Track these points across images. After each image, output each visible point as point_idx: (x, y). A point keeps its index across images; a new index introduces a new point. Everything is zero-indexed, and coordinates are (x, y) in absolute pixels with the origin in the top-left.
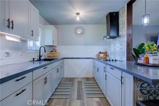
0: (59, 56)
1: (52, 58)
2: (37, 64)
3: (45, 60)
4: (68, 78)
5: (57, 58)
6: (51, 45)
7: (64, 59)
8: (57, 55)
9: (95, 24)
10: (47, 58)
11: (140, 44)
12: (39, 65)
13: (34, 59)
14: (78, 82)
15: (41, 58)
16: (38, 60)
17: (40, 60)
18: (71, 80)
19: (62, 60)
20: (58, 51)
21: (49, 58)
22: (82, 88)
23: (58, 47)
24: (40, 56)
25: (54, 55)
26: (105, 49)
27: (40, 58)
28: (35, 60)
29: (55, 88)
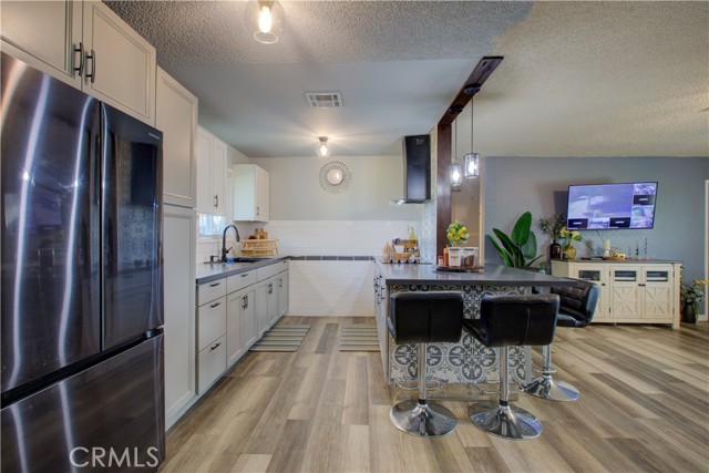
0: (275, 252)
1: (255, 255)
2: (218, 270)
3: (237, 260)
4: (300, 317)
5: (268, 255)
6: (252, 219)
7: (289, 260)
8: (269, 248)
9: (382, 154)
10: (241, 256)
11: (521, 215)
12: (220, 271)
13: (212, 258)
14: (329, 325)
15: (228, 256)
16: (219, 262)
17: (224, 260)
18: (310, 321)
19: (281, 263)
20: (270, 238)
21: (246, 256)
22: (334, 338)
23: (272, 223)
24: (225, 251)
25: (261, 249)
26: (411, 231)
27: (224, 257)
28: (215, 259)
29: (263, 331)
